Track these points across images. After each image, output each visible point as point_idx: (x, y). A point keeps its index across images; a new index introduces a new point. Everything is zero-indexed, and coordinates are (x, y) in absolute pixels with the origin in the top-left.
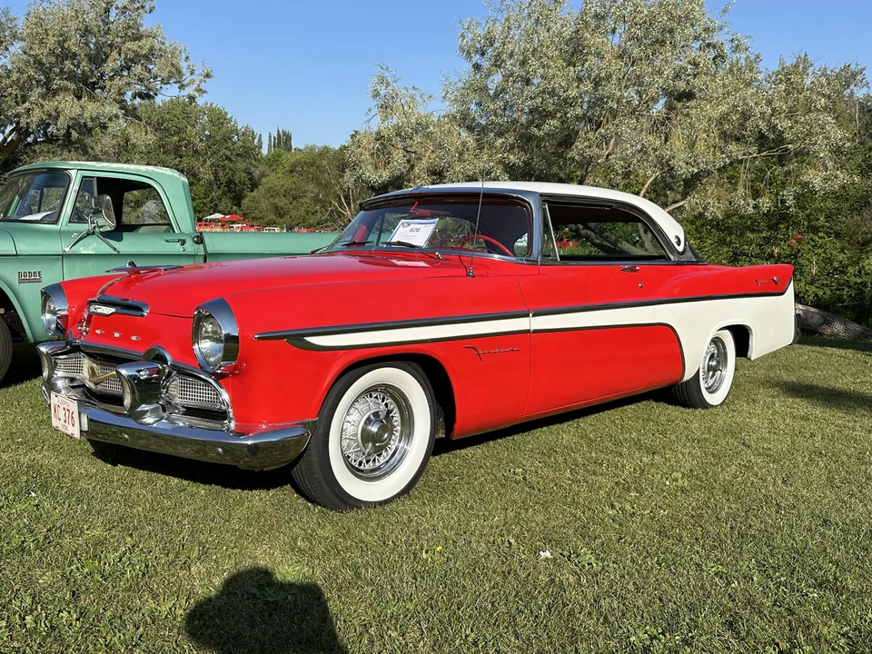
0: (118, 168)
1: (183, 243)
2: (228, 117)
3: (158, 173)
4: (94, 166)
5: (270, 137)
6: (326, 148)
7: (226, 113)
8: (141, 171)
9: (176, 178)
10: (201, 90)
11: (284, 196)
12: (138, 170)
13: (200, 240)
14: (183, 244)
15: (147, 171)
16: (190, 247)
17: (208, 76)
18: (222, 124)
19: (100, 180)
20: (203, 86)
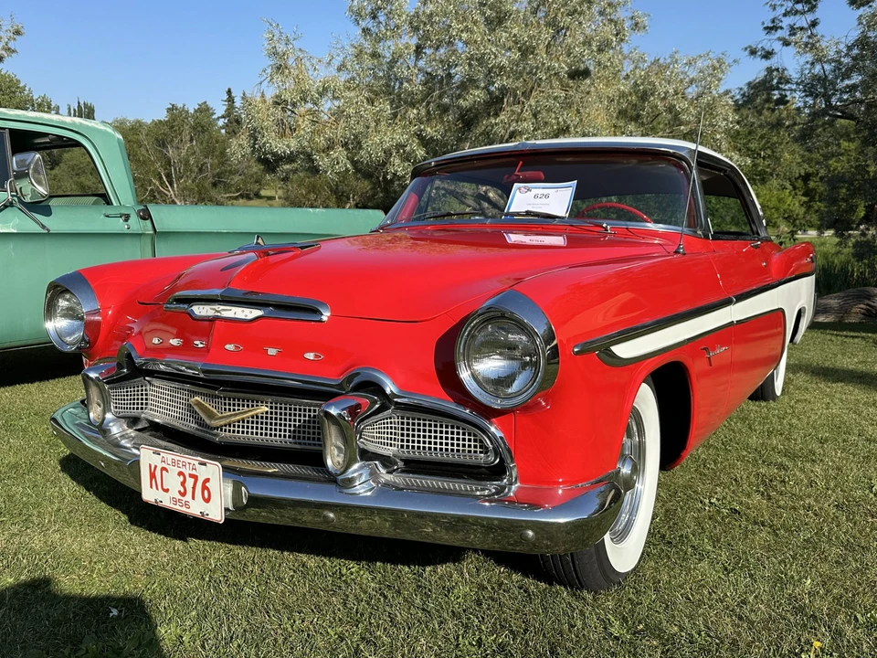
0: (36, 118)
1: (127, 218)
2: (21, 85)
3: (87, 127)
4: (5, 114)
5: (69, 109)
6: (138, 122)
7: (18, 81)
8: (66, 123)
9: (110, 134)
10: (9, 49)
11: (91, 174)
12: (63, 122)
13: (146, 216)
14: (126, 220)
15: (74, 124)
16: (136, 224)
17: (18, 33)
18: (14, 93)
19: (12, 131)
20: (11, 44)
